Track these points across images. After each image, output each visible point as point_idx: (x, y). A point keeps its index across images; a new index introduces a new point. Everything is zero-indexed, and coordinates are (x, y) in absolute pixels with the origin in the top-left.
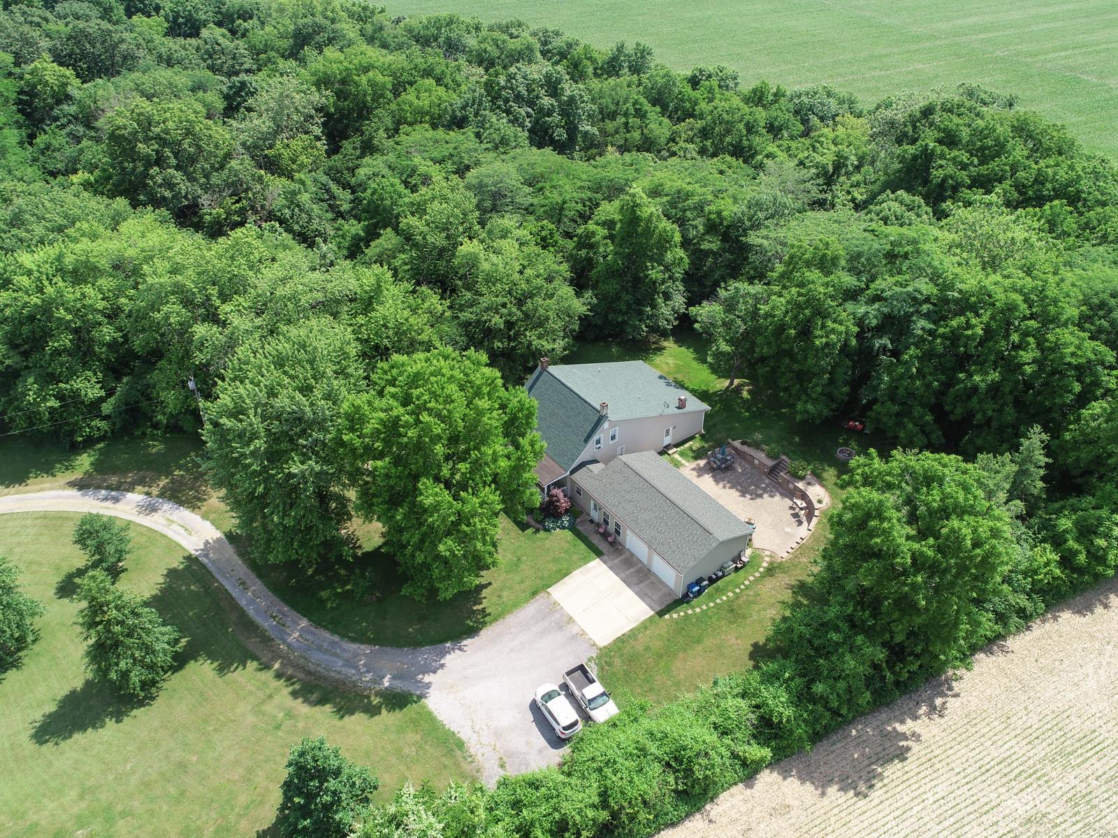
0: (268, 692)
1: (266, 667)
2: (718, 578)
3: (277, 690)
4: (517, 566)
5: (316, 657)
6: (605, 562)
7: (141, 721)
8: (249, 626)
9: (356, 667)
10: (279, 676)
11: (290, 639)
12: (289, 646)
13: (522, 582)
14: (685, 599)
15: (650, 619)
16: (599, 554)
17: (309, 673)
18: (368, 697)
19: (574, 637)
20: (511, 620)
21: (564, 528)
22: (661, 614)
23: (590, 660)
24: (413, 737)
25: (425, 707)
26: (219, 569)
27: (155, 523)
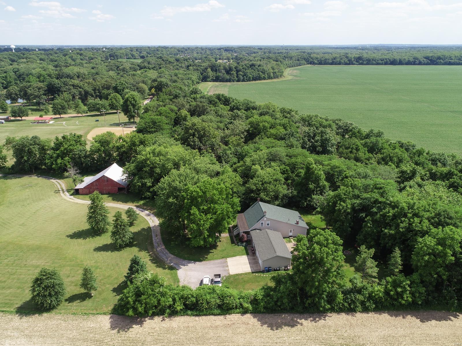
0: (145, 257)
1: (149, 252)
2: (277, 270)
3: (147, 257)
4: (224, 251)
5: (160, 254)
6: (247, 257)
7: (116, 254)
8: (151, 243)
9: (168, 259)
10: (149, 255)
11: (158, 249)
12: (156, 250)
13: (222, 254)
14: (263, 272)
15: (249, 273)
16: (248, 254)
17: (156, 256)
18: (165, 266)
19: (225, 270)
20: (212, 262)
21: (243, 246)
22: (253, 273)
23: (225, 276)
24: (169, 276)
25: (177, 272)
26: (154, 231)
27: (147, 218)
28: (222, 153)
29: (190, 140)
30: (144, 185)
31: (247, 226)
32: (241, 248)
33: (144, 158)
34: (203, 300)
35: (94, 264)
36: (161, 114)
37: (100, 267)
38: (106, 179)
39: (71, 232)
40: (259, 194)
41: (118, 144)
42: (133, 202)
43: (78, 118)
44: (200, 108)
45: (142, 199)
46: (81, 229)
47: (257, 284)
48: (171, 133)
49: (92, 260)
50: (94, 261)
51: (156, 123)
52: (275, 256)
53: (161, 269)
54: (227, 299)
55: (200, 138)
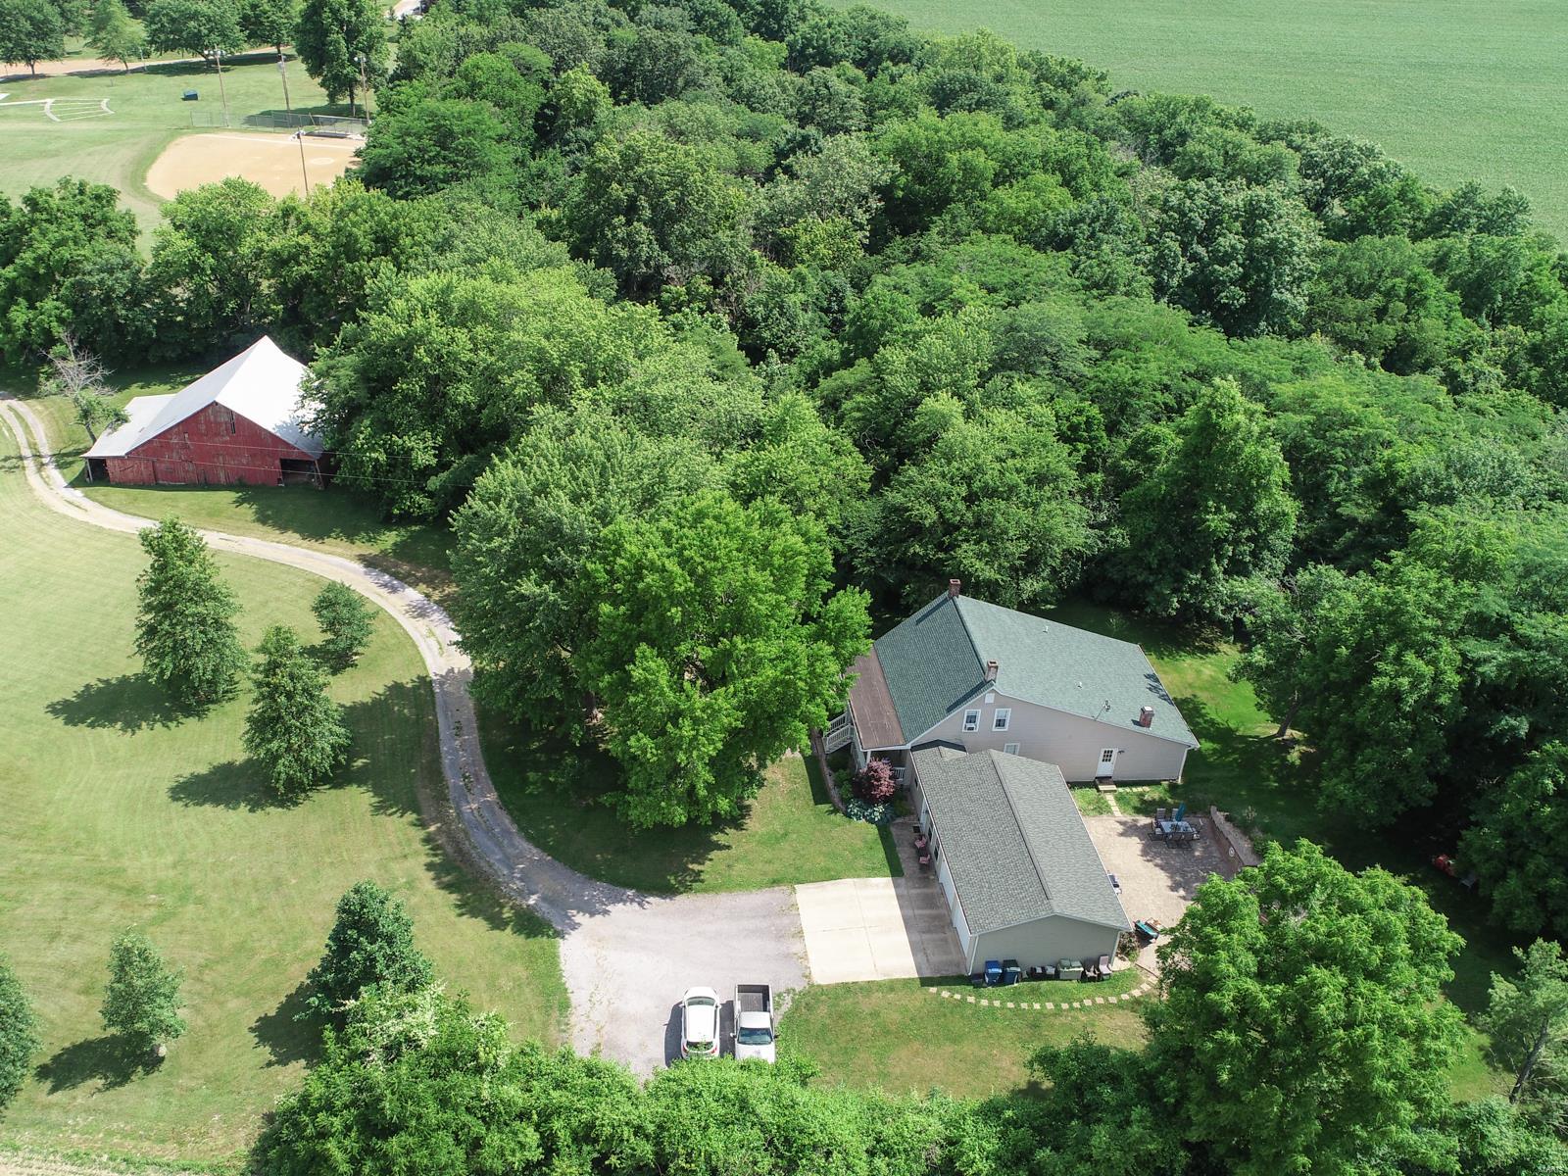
0: (407, 851)
1: (422, 824)
2: (1044, 977)
3: (416, 852)
4: (777, 840)
5: (479, 838)
6: (896, 886)
7: (274, 820)
8: (435, 773)
9: (511, 868)
10: (427, 840)
11: (466, 808)
12: (459, 814)
13: (770, 862)
14: (976, 980)
15: (906, 982)
16: (896, 871)
17: (460, 851)
18: (502, 906)
19: (788, 956)
20: (724, 900)
21: (871, 821)
22: (926, 982)
23: (788, 992)
24: (519, 970)
25: (554, 946)
26: (445, 702)
27: (415, 628)
28: (766, 305)
29: (614, 236)
30: (400, 460)
31: (895, 725)
32: (861, 831)
33: (398, 330)
34: (689, 1155)
35: (171, 873)
36: (473, 90)
37: (199, 893)
38: (224, 418)
39: (68, 689)
40: (953, 546)
41: (276, 243)
42: (350, 535)
43: (106, 80)
44: (655, 59)
45: (388, 522)
46: (113, 675)
47: (949, 1048)
48: (521, 186)
49: (161, 852)
50: (170, 859)
51: (450, 134)
52: (1043, 914)
53: (480, 924)
54: (811, 1160)
55: (661, 225)
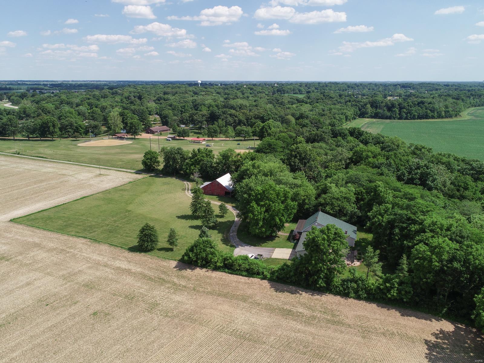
1: (223, 235)
3: (220, 238)
4: (277, 243)
5: (231, 237)
6: (292, 250)
8: (229, 230)
9: (233, 240)
10: (223, 237)
12: (230, 234)
13: (274, 245)
15: (286, 259)
16: (294, 248)
17: (227, 238)
18: (229, 244)
19: (269, 254)
21: (294, 243)
22: (289, 260)
23: (266, 258)
24: (227, 250)
25: (234, 249)
26: (235, 224)
28: (317, 174)
29: (292, 161)
31: (303, 228)
32: (292, 244)
33: (246, 168)
36: (279, 139)
38: (217, 183)
39: (180, 214)
41: (235, 159)
42: (232, 203)
43: (225, 141)
46: (187, 214)
51: (271, 145)
53: (225, 245)
55: (301, 160)
